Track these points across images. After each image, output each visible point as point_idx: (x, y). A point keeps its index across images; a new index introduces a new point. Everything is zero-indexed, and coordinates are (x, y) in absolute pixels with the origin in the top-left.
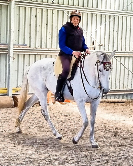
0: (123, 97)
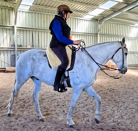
0: (135, 67)
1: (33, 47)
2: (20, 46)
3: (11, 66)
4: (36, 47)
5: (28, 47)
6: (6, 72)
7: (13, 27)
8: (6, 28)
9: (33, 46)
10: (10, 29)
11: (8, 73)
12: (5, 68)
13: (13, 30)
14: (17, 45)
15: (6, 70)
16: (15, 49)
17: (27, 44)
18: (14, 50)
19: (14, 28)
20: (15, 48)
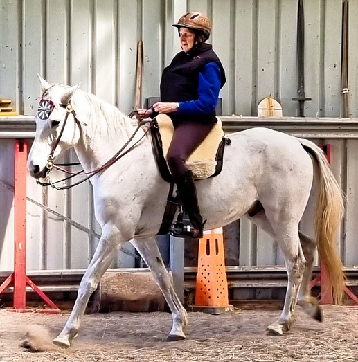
1: (301, 114)
3: (137, 265)
4: (323, 116)
5: (262, 115)
9: (302, 102)
17: (255, 93)
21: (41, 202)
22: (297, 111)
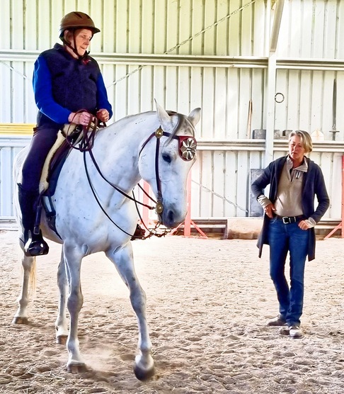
1: (334, 139)
2: (284, 134)
3: (247, 216)
6: (227, 235)
7: (265, 61)
8: (239, 69)
9: (334, 133)
10: (251, 69)
11: (235, 241)
12: (225, 222)
13: (264, 72)
14: (275, 131)
15: (229, 228)
16: (265, 147)
17: (310, 128)
18: (261, 152)
19: (267, 65)
20: (264, 143)
21: (199, 182)
22: (332, 137)
